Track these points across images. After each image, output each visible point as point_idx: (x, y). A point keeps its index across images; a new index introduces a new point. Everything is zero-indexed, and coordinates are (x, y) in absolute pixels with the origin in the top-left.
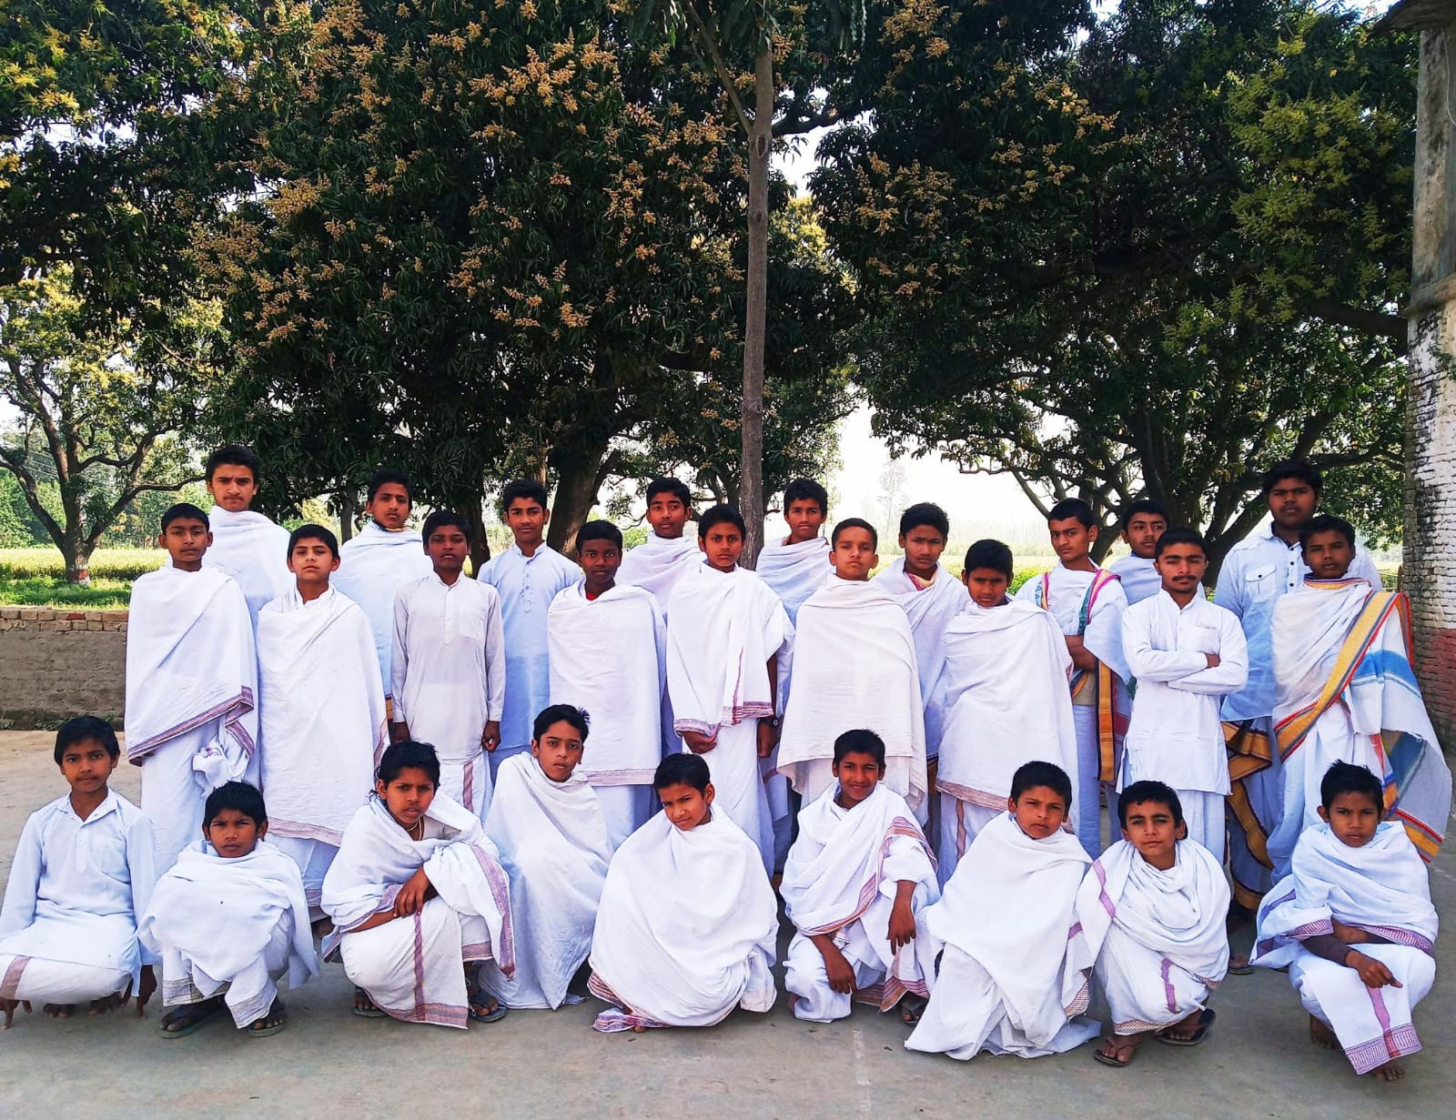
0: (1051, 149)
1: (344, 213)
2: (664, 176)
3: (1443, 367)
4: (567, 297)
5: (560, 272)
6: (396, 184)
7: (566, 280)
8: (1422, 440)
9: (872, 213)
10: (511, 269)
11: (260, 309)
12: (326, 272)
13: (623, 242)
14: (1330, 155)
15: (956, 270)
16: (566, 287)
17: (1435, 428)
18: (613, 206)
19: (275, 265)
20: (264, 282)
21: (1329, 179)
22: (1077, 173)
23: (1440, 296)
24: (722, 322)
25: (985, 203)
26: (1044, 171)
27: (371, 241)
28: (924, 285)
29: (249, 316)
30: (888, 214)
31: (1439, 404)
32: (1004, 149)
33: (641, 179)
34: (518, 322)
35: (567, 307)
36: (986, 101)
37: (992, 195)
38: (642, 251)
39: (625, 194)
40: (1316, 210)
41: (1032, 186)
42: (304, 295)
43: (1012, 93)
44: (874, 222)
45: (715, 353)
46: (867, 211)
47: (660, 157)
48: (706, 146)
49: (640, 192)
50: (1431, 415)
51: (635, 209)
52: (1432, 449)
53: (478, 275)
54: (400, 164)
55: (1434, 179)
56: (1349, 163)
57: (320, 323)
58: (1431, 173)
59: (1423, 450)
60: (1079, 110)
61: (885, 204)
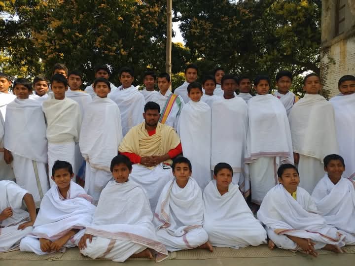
0: (235, 17)
1: (67, 28)
2: (145, 19)
3: (331, 62)
4: (122, 47)
5: (120, 42)
6: (81, 21)
7: (122, 44)
8: (325, 80)
9: (194, 30)
10: (108, 41)
11: (47, 51)
12: (63, 42)
13: (135, 34)
14: (300, 14)
15: (213, 45)
16: (122, 45)
17: (328, 77)
18: (133, 26)
19: (50, 41)
20: (47, 44)
21: (300, 20)
22: (240, 23)
23: (330, 45)
24: (160, 56)
25: (219, 30)
26: (233, 23)
27: (75, 35)
28: (206, 48)
29: (44, 52)
30: (198, 31)
31: (329, 71)
32: (223, 18)
33: (140, 19)
34: (110, 53)
35: (122, 50)
36: (220, 7)
37: (221, 28)
38: (140, 37)
39: (136, 23)
40: (297, 28)
41: (230, 26)
42: (57, 47)
43: (225, 4)
44: (195, 33)
45: (158, 63)
46: (193, 30)
47: (145, 14)
48: (156, 12)
49: (139, 22)
50: (327, 74)
51: (138, 26)
52: (327, 82)
53: (100, 42)
54: (81, 16)
55: (327, 18)
56: (305, 16)
57: (62, 54)
58: (326, 17)
59: (325, 82)
60: (241, 9)
61: (197, 29)
